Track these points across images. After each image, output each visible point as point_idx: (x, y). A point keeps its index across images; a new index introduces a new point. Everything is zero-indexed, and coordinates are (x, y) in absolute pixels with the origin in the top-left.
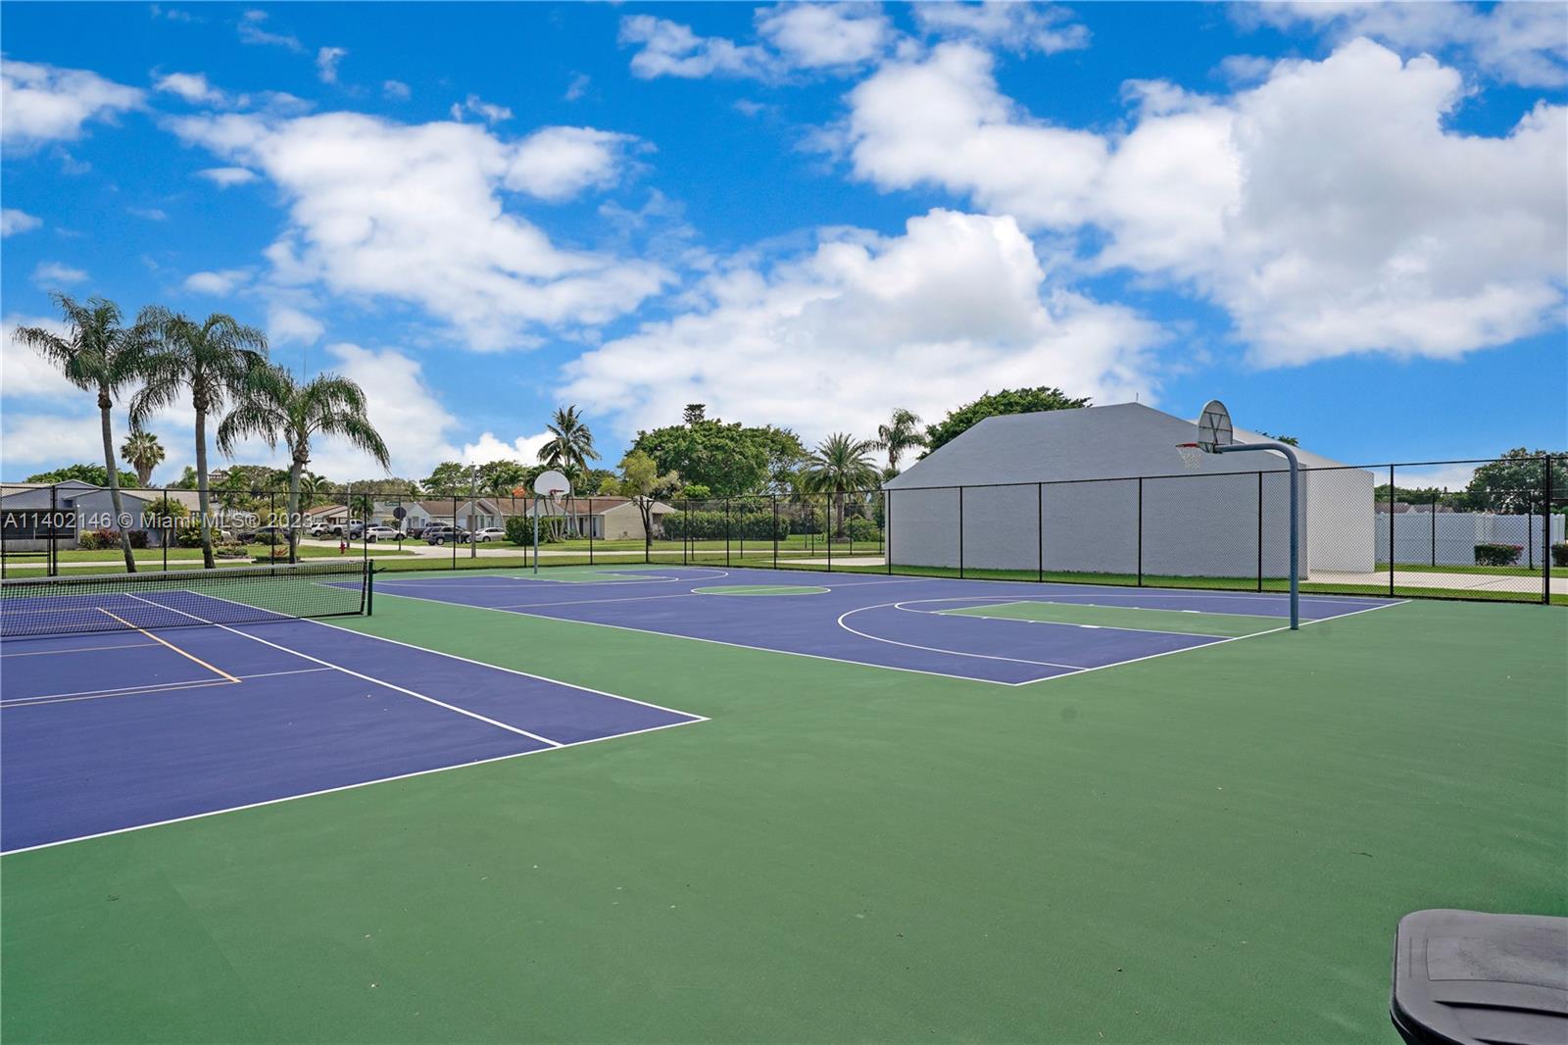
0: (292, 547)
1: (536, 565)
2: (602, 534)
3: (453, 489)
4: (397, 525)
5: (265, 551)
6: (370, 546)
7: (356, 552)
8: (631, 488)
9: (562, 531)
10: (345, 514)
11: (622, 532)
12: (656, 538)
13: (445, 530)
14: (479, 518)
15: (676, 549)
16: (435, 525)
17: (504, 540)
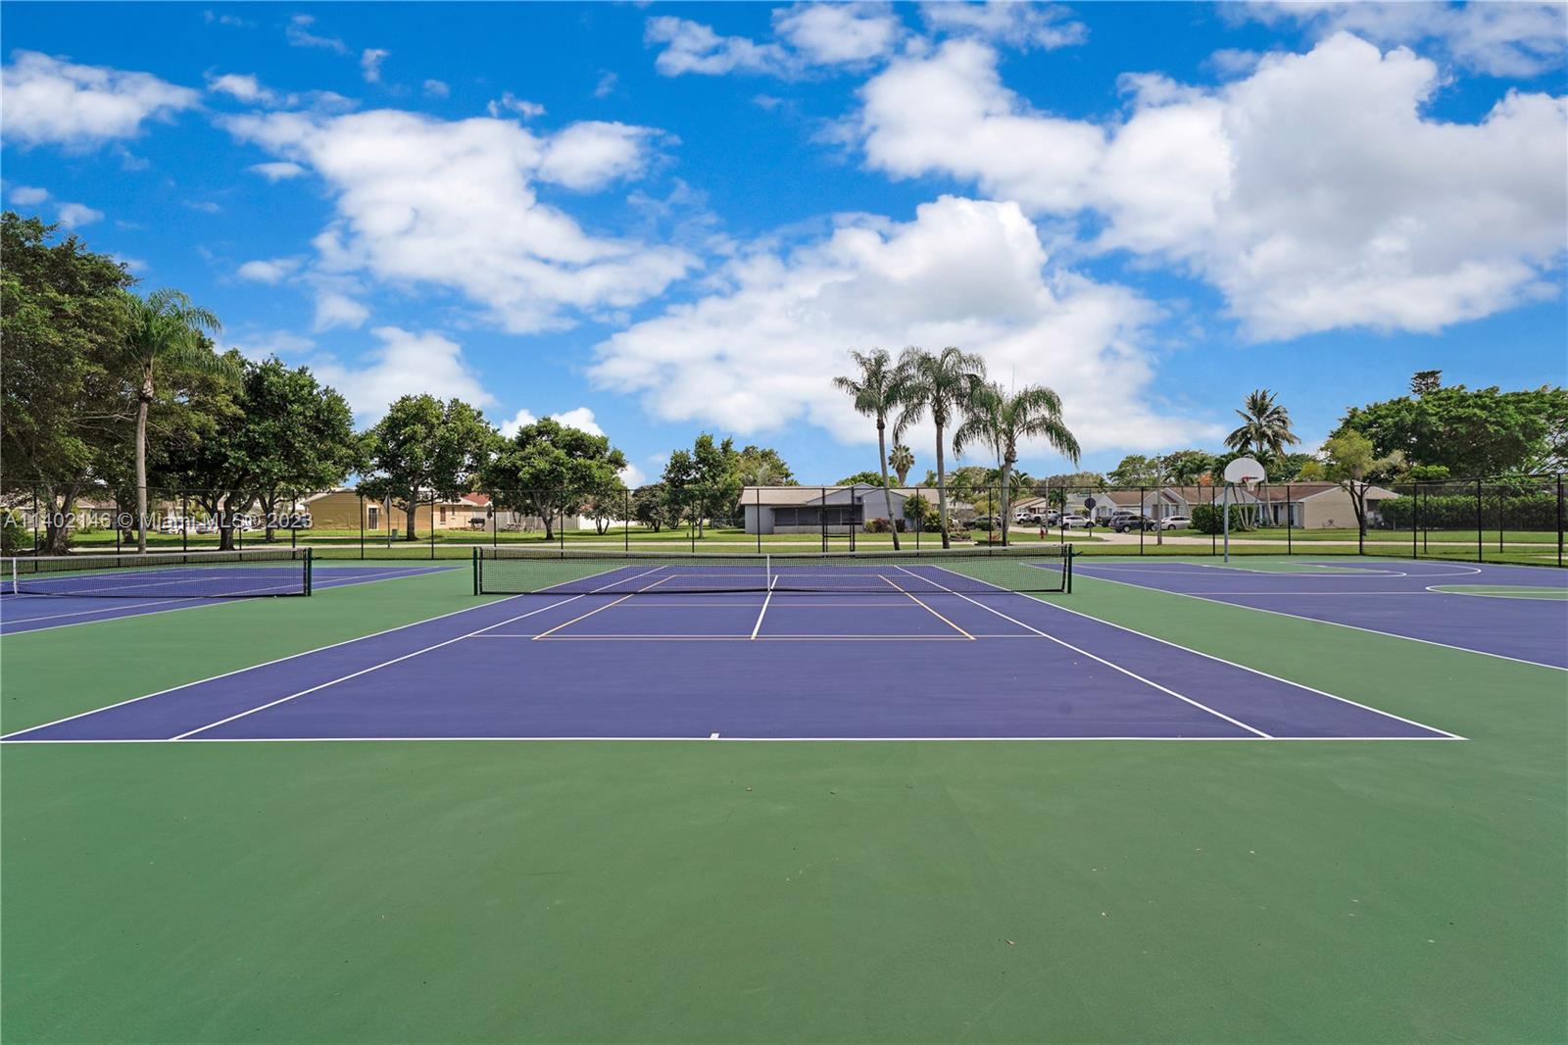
0: (1005, 532)
1: (1225, 554)
2: (1301, 521)
3: (1138, 480)
4: (1087, 514)
5: (984, 536)
6: (1066, 533)
7: (1054, 538)
8: (1340, 471)
9: (1253, 520)
10: (1044, 505)
11: (1326, 521)
12: (1371, 527)
13: (1131, 518)
14: (1164, 507)
15: (1402, 540)
16: (1122, 513)
17: (1189, 528)
